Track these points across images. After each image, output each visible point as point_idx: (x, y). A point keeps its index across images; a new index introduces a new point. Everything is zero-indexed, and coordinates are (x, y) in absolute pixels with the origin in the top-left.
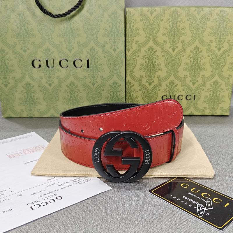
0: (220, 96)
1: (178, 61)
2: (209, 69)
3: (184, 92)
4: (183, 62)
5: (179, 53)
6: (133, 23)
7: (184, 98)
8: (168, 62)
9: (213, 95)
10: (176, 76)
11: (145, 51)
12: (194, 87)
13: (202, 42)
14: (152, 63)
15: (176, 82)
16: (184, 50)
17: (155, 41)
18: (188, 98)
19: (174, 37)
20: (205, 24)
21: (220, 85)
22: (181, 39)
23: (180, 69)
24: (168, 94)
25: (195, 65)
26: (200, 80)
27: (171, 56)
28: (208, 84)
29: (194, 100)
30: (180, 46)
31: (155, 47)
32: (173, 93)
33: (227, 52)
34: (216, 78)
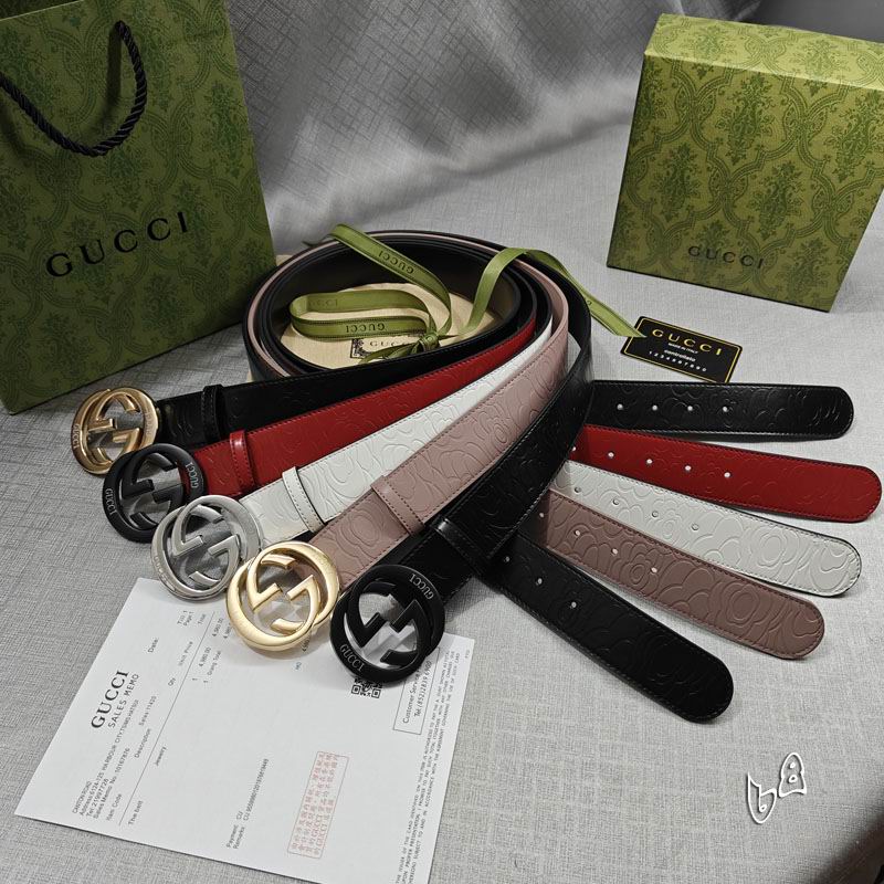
0: (819, 271)
1: (739, 186)
2: (807, 213)
3: (739, 249)
4: (752, 189)
5: (746, 169)
6: (656, 87)
7: (737, 259)
8: (717, 183)
9: (803, 267)
10: (729, 214)
11: (671, 152)
12: (763, 244)
13: (804, 155)
14: (682, 178)
15: (727, 225)
16: (759, 166)
17: (697, 136)
18: (746, 262)
19: (743, 133)
20: (822, 119)
21: (823, 251)
22: (758, 140)
23: (742, 202)
24: (704, 246)
25: (777, 200)
26: (781, 232)
27: (726, 173)
28: (797, 243)
29: (759, 267)
30: (751, 155)
31: (696, 149)
32: (715, 245)
33: (858, 185)
34: (820, 234)
